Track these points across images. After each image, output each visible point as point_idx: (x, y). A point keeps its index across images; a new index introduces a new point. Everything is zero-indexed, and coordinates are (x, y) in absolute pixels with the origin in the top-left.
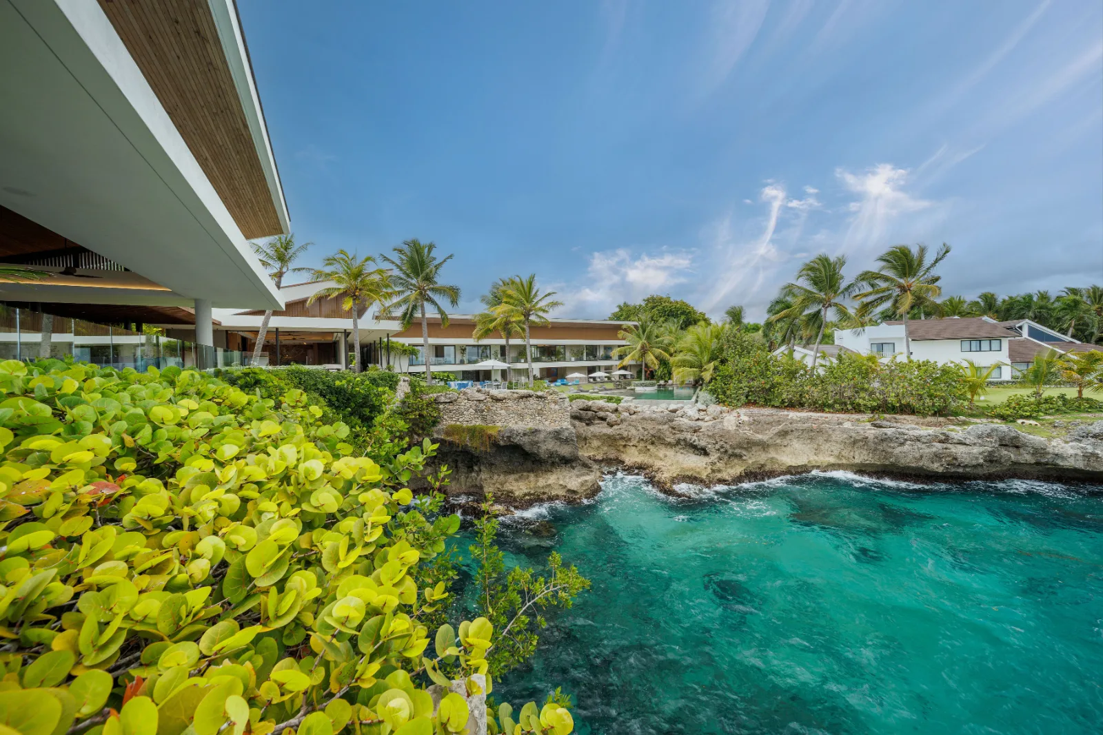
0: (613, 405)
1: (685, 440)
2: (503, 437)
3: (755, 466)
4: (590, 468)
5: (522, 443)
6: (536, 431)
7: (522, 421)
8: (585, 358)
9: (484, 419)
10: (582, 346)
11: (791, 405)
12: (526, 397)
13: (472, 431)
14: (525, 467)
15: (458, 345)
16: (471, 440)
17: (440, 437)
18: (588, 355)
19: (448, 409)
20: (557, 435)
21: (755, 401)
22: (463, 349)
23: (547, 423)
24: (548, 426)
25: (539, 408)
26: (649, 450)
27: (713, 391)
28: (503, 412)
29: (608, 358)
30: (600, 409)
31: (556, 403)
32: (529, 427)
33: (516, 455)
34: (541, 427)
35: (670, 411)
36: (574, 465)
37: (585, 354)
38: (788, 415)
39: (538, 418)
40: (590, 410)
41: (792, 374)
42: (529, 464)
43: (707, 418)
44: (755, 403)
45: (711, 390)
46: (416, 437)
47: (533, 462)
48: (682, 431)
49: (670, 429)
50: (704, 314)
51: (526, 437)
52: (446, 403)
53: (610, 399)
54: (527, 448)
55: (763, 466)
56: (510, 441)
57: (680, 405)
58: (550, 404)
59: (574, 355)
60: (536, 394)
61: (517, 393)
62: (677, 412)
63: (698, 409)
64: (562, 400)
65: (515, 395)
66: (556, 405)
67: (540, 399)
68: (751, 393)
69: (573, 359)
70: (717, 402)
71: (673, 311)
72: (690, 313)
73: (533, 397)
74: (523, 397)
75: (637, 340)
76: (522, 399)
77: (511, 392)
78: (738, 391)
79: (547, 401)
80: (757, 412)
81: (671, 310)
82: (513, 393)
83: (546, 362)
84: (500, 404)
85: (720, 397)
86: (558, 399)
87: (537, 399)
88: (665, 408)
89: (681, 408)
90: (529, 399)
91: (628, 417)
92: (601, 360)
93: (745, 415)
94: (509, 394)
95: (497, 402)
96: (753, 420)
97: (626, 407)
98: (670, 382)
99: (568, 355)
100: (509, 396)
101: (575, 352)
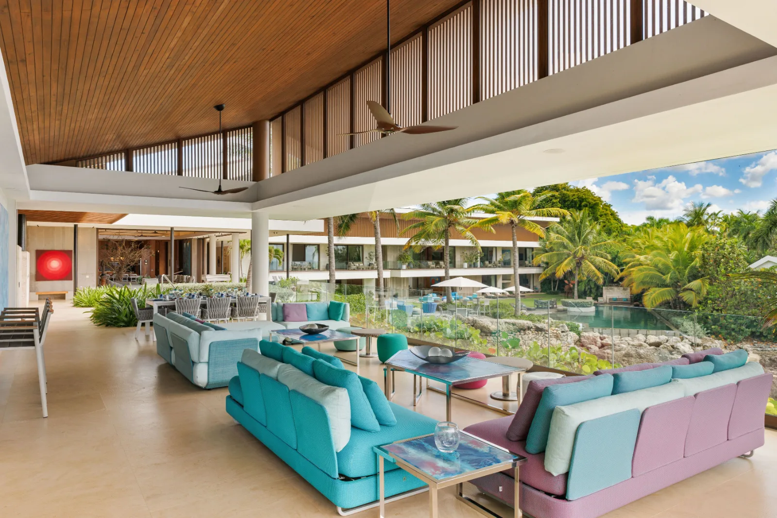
8: (479, 263)
10: (476, 248)
12: (525, 330)
27: (700, 320)
31: (557, 337)
37: (479, 259)
45: (697, 317)
50: (610, 206)
57: (663, 338)
58: (551, 339)
59: (466, 260)
60: (535, 326)
61: (514, 324)
62: (661, 346)
63: (691, 343)
64: (564, 334)
65: (511, 326)
66: (557, 340)
67: (540, 332)
68: (755, 324)
69: (466, 265)
70: (708, 333)
71: (575, 203)
72: (597, 204)
73: (532, 330)
74: (522, 329)
75: (567, 243)
76: (520, 332)
77: (506, 323)
78: (735, 320)
79: (547, 335)
80: (769, 349)
81: (572, 201)
82: (509, 323)
83: (433, 268)
84: (492, 338)
85: (713, 327)
86: (560, 332)
87: (537, 332)
88: (643, 340)
89: (666, 341)
90: (527, 332)
91: (604, 353)
92: (499, 267)
93: (754, 353)
94: (504, 326)
95: (486, 335)
96: (770, 359)
97: (592, 339)
98: (600, 299)
99: (459, 260)
100: (504, 327)
101: (468, 257)
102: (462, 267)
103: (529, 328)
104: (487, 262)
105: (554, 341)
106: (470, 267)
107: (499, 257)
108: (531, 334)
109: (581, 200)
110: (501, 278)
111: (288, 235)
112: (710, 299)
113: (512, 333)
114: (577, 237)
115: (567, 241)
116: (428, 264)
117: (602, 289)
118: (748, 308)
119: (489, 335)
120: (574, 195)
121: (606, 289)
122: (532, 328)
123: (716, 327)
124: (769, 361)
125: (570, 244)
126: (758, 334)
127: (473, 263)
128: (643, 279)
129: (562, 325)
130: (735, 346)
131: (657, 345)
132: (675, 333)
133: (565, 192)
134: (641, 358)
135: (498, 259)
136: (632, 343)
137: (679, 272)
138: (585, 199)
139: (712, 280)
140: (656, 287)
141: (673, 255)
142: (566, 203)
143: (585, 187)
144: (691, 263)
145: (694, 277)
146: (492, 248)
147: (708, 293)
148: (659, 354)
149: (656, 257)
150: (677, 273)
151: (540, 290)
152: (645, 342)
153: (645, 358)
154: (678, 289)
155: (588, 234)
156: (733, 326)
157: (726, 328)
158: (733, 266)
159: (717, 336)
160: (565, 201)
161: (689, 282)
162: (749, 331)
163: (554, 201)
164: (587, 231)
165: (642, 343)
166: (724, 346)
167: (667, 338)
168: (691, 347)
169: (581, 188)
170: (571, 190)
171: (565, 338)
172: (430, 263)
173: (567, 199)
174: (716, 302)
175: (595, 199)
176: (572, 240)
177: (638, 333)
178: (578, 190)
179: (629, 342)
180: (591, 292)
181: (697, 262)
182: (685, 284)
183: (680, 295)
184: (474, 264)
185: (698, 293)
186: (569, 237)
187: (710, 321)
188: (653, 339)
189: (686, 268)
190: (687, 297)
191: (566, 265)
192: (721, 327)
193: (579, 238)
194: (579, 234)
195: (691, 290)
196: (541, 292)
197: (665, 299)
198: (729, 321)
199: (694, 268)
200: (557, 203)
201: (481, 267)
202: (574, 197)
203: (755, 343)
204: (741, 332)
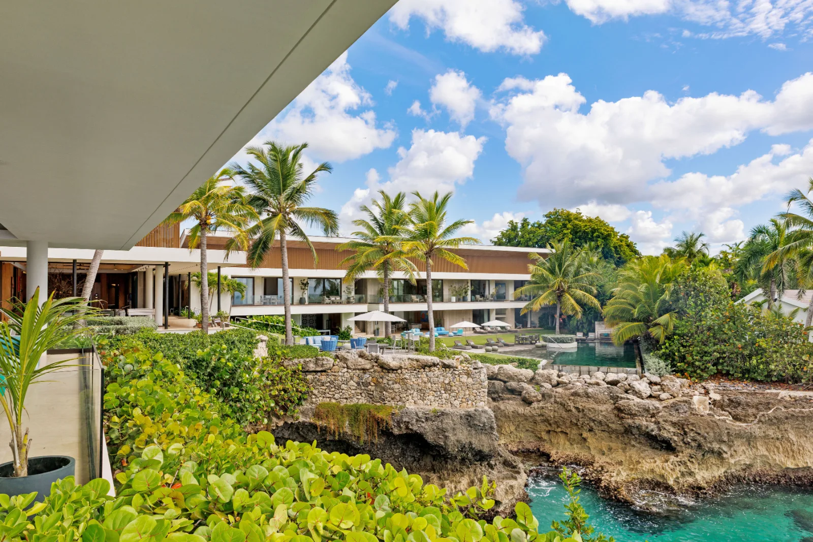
0: (529, 373)
1: (639, 428)
2: (398, 423)
3: (738, 468)
4: (514, 467)
5: (422, 430)
6: (443, 414)
7: (423, 400)
8: (469, 297)
9: (370, 396)
10: (467, 281)
11: (782, 381)
12: (430, 367)
13: (355, 413)
14: (423, 463)
15: (298, 278)
16: (351, 425)
17: (308, 420)
18: (474, 293)
19: (319, 380)
20: (469, 419)
21: (728, 371)
22: (304, 284)
23: (457, 403)
24: (458, 407)
25: (447, 382)
26: (585, 439)
27: (666, 357)
28: (396, 386)
29: (500, 298)
30: (511, 378)
31: (468, 374)
32: (431, 408)
33: (411, 446)
34: (448, 409)
35: (608, 383)
36: (492, 462)
37: (469, 293)
38: (777, 395)
39: (444, 395)
40: (496, 379)
41: (781, 335)
42: (428, 460)
43: (664, 396)
44: (727, 375)
45: (664, 354)
46: (274, 419)
47: (434, 458)
48: (635, 415)
49: (616, 412)
50: (627, 237)
51: (430, 423)
52: (316, 372)
53: (522, 363)
54: (430, 438)
55: (749, 466)
56: (407, 428)
57: (622, 375)
58: (461, 376)
59: (454, 293)
60: (442, 363)
61: (417, 361)
62: (619, 385)
63: (648, 381)
64: (477, 371)
65: (415, 362)
66: (468, 377)
67: (447, 369)
68: (721, 361)
69: (454, 299)
70: (673, 371)
71: (587, 233)
72: (609, 235)
73: (438, 366)
74: (426, 366)
75: (548, 276)
76: (424, 369)
77: (409, 359)
78: (702, 357)
79: (457, 373)
80: (732, 388)
81: (584, 232)
82: (412, 360)
83: (417, 302)
84: (394, 375)
85: (679, 364)
86: (472, 369)
87: (444, 369)
88: (602, 378)
89: (624, 379)
90: (432, 369)
91: (553, 391)
92: (491, 301)
93: (715, 392)
94: (407, 362)
95: (389, 372)
96: (729, 400)
97: (546, 376)
98: (591, 335)
99: (447, 293)
100: (407, 364)
101: (457, 290)
102: (450, 301)
103: (435, 365)
104: (478, 296)
105: (464, 378)
106: (458, 300)
107: (492, 290)
108: (437, 371)
109: (594, 231)
110: (494, 312)
111: (219, 268)
112: (679, 335)
113: (415, 370)
114: (557, 268)
115: (548, 273)
116: (411, 298)
117: (594, 324)
118: (715, 344)
119: (391, 371)
120: (586, 226)
121: (599, 324)
122: (438, 364)
123: (683, 364)
124: (727, 401)
125: (550, 276)
126: (724, 372)
127: (462, 297)
128: (613, 313)
129: (474, 361)
130: (700, 385)
131: (614, 383)
132: (636, 371)
133: (577, 222)
134: (588, 397)
135: (491, 293)
136: (588, 381)
137: (649, 306)
138: (598, 229)
139: (681, 314)
140: (626, 321)
141: (642, 288)
142: (578, 234)
143: (598, 217)
144: (661, 296)
145: (664, 311)
146: (485, 281)
147: (676, 328)
148: (611, 393)
149: (626, 289)
150: (647, 306)
151: (538, 325)
152: (604, 380)
153: (593, 397)
154: (649, 324)
155: (569, 266)
156: (697, 363)
157: (692, 364)
158: (703, 300)
159: (683, 375)
160: (576, 233)
161: (660, 316)
162: (713, 369)
163: (565, 231)
164: (567, 264)
165: (599, 381)
166: (688, 385)
167: (626, 375)
168: (648, 385)
169: (594, 218)
170: (584, 221)
171: (477, 376)
172: (414, 297)
173: (578, 230)
174: (685, 337)
175: (608, 230)
176: (552, 272)
177: (598, 371)
178: (590, 221)
179: (586, 380)
180: (583, 327)
181: (666, 296)
182: (655, 319)
183: (650, 330)
184: (464, 297)
185: (666, 326)
186: (549, 269)
187: (677, 358)
188: (611, 377)
189: (655, 301)
190: (655, 332)
191: (544, 299)
192: (689, 364)
193: (560, 270)
194: (560, 266)
195: (659, 324)
196: (539, 327)
197: (633, 334)
198: (695, 357)
199: (664, 301)
200: (568, 234)
201: (472, 301)
202: (586, 228)
203: (722, 382)
204: (706, 370)
